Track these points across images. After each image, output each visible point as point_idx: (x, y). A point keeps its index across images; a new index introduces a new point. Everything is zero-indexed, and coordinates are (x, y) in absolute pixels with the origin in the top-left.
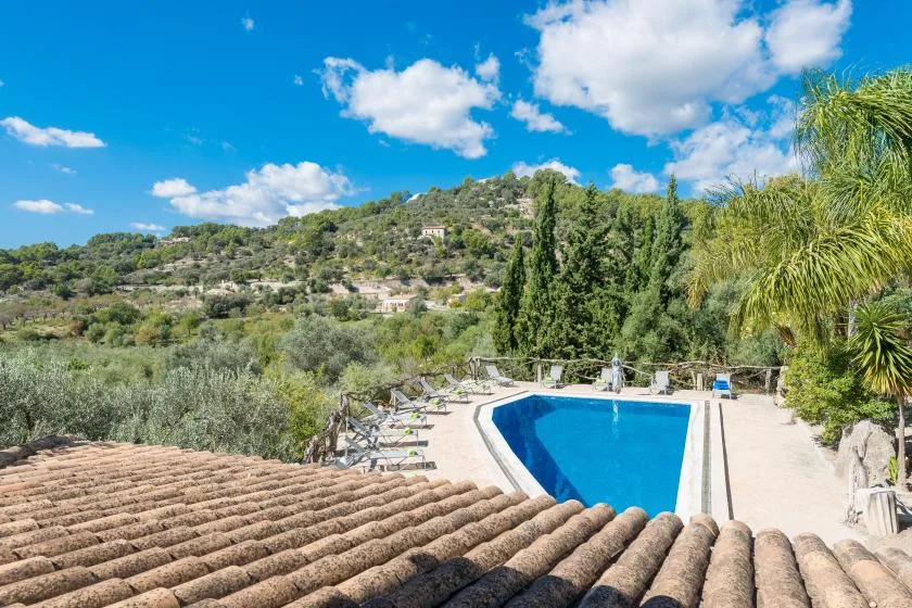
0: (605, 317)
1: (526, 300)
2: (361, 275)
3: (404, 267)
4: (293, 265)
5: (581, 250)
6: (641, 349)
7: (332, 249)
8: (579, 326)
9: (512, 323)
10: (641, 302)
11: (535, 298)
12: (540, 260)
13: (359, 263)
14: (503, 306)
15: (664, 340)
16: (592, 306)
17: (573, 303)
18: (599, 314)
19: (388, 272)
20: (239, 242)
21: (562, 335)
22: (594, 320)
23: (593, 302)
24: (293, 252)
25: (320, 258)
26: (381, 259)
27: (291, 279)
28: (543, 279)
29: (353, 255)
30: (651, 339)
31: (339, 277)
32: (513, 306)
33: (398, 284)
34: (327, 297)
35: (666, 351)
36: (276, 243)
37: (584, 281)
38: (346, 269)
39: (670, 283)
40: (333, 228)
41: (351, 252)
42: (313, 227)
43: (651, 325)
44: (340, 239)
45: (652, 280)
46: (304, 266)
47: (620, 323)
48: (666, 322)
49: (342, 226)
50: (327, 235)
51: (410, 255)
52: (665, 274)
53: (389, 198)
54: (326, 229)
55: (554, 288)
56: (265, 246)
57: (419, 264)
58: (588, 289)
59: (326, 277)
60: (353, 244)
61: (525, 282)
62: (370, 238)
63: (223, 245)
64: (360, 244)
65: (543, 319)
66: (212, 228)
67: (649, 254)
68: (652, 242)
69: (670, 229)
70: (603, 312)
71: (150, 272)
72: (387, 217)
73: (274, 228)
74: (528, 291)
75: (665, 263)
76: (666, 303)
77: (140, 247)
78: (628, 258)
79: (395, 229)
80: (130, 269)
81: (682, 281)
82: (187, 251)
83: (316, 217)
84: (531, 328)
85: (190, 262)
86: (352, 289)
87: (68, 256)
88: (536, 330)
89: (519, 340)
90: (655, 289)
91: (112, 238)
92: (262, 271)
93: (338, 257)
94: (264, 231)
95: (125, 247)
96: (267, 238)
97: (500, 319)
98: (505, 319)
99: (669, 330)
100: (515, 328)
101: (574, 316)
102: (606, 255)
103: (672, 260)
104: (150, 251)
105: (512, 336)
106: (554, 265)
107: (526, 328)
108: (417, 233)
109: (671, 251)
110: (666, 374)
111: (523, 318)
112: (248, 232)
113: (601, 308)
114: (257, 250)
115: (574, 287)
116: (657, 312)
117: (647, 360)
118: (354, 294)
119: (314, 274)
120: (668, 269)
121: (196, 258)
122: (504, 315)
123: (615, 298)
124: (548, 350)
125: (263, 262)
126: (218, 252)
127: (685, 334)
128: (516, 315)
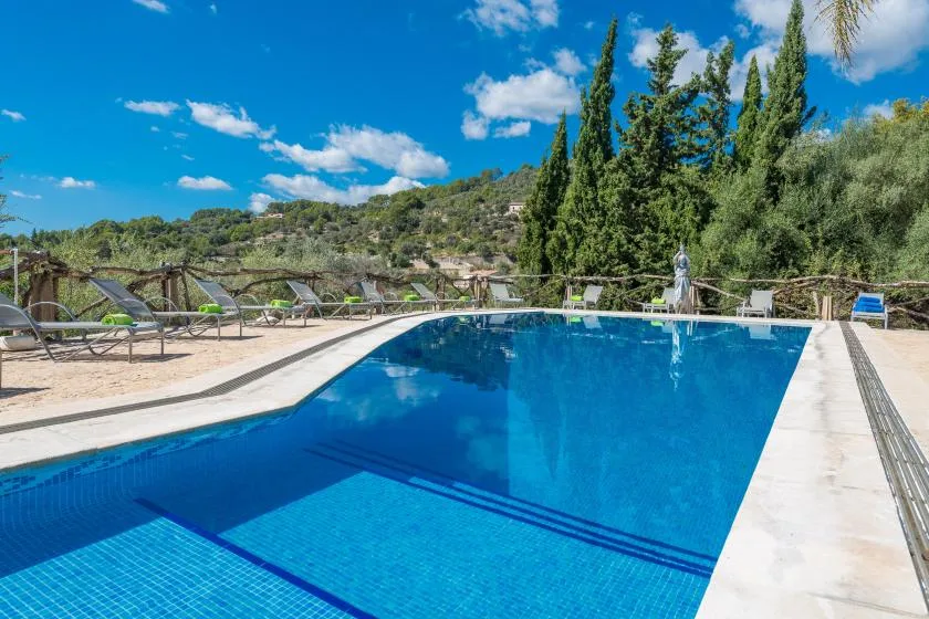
0: (676, 221)
1: (567, 206)
2: (444, 252)
3: (488, 244)
4: (376, 240)
5: (647, 122)
6: (729, 261)
7: (416, 225)
8: (638, 237)
9: (544, 238)
10: (732, 193)
11: (578, 199)
12: (589, 145)
13: (443, 239)
14: (533, 213)
15: (769, 247)
16: (661, 206)
17: (628, 198)
18: (669, 216)
19: (471, 248)
20: (327, 217)
21: (612, 249)
22: (662, 226)
23: (661, 201)
24: (378, 227)
25: (404, 234)
26: (465, 236)
27: (373, 253)
28: (591, 174)
29: (437, 232)
30: (747, 246)
31: (421, 252)
32: (545, 215)
33: (479, 261)
34: (407, 271)
35: (772, 266)
36: (363, 219)
37: (648, 169)
38: (429, 245)
39: (783, 163)
40: (420, 205)
41: (436, 228)
42: (402, 203)
43: (748, 223)
44: (426, 215)
45: (754, 161)
46: (387, 241)
47: (700, 227)
48: (775, 220)
49: (431, 204)
50: (413, 213)
51: (496, 232)
52: (775, 150)
53: (479, 176)
54: (412, 206)
55: (606, 185)
56: (352, 221)
57: (504, 241)
58: (655, 183)
59: (407, 251)
60: (437, 220)
61: (567, 182)
62: (455, 214)
63: (312, 220)
64: (445, 220)
65: (588, 229)
66: (305, 204)
67: (753, 126)
68: (758, 106)
69: (789, 81)
70: (675, 214)
71: (242, 244)
72: (475, 194)
73: (364, 206)
74: (570, 193)
75: (777, 133)
76: (774, 195)
77: (238, 223)
78: (721, 134)
79: (482, 206)
80: (224, 241)
81: (805, 160)
82: (279, 225)
83: (403, 193)
84: (571, 244)
85: (280, 235)
86: (433, 265)
87: (171, 229)
88: (577, 246)
89: (552, 260)
90: (758, 172)
91: (212, 214)
92: (346, 246)
93: (421, 234)
94: (354, 209)
95: (223, 222)
96: (355, 214)
97: (529, 234)
98: (536, 233)
99: (778, 233)
100: (549, 245)
101: (632, 223)
102: (685, 129)
103: (789, 130)
104: (244, 226)
105: (544, 255)
106: (608, 156)
107: (563, 245)
108: (504, 209)
109: (788, 115)
110: (769, 294)
111: (560, 230)
112: (337, 208)
113: (673, 208)
114: (344, 226)
115: (636, 182)
116: (760, 208)
117: (738, 278)
118: (434, 271)
119: (396, 248)
120: (780, 144)
121: (285, 232)
122: (535, 226)
123: (695, 191)
124: (590, 271)
125: (348, 237)
126: (306, 227)
127: (805, 238)
128: (552, 226)
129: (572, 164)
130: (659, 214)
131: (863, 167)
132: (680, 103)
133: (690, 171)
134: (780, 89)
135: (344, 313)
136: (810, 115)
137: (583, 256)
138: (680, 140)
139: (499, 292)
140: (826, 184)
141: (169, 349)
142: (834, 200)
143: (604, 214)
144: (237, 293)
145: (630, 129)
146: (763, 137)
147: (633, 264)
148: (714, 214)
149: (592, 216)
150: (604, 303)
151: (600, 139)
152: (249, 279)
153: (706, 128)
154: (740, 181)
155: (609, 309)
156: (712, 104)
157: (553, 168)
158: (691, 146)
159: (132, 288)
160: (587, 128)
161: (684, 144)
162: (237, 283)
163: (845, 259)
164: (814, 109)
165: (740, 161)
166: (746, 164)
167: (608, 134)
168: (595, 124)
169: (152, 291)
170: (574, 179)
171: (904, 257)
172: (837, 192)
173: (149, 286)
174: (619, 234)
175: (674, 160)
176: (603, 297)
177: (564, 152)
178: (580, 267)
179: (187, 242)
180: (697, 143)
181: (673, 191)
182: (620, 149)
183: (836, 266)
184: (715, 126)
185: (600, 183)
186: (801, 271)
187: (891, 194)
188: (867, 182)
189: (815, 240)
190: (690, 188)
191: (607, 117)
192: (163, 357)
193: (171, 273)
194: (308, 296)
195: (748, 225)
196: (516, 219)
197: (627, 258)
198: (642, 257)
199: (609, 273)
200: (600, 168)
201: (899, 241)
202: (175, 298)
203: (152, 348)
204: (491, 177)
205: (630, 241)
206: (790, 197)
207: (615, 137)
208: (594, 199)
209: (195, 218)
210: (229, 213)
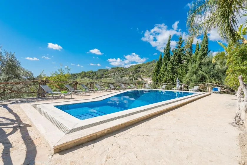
0: (182, 72)
1: (161, 69)
2: (145, 77)
4: (131, 74)
5: (176, 54)
6: (191, 80)
7: (139, 71)
8: (174, 76)
9: (157, 75)
11: (163, 68)
12: (165, 58)
13: (144, 74)
14: (155, 71)
15: (199, 78)
16: (179, 70)
17: (172, 69)
18: (180, 72)
19: (150, 76)
20: (122, 70)
21: (169, 78)
22: (179, 74)
24: (132, 72)
25: (137, 73)
26: (149, 73)
27: (130, 77)
30: (194, 77)
31: (140, 77)
32: (158, 71)
34: (137, 80)
35: (200, 81)
36: (129, 70)
37: (176, 63)
38: (141, 75)
39: (203, 61)
40: (140, 67)
41: (143, 72)
42: (136, 67)
43: (195, 73)
44: (141, 69)
45: (197, 61)
46: (133, 75)
47: (186, 74)
48: (200, 72)
49: (142, 67)
50: (139, 69)
52: (201, 59)
53: (152, 61)
54: (138, 68)
55: (169, 66)
56: (127, 71)
58: (178, 65)
59: (137, 77)
60: (143, 70)
62: (147, 69)
64: (145, 70)
65: (165, 74)
66: (118, 68)
67: (197, 54)
68: (198, 50)
69: (204, 45)
70: (182, 71)
71: (106, 75)
73: (129, 68)
74: (162, 67)
75: (202, 55)
77: (105, 71)
78: (191, 56)
80: (103, 75)
81: (207, 60)
82: (113, 72)
83: (137, 65)
84: (162, 77)
85: (113, 74)
87: (94, 73)
89: (158, 80)
90: (197, 64)
91: (101, 70)
92: (125, 76)
93: (140, 73)
94: (127, 68)
95: (103, 71)
96: (127, 69)
97: (154, 74)
98: (156, 74)
99: (201, 75)
100: (158, 77)
101: (173, 73)
102: (183, 55)
103: (204, 55)
104: (107, 72)
105: (157, 79)
106: (169, 60)
107: (161, 77)
109: (204, 52)
110: (197, 87)
112: (124, 68)
113: (181, 70)
114: (125, 72)
115: (174, 65)
116: (198, 70)
117: (192, 84)
118: (142, 80)
119: (135, 76)
120: (202, 57)
121: (114, 73)
122: (155, 73)
124: (165, 82)
125: (126, 74)
126: (118, 72)
127: (207, 76)
128: (159, 73)
129: (163, 62)
130: (178, 71)
134: (203, 47)
135: (117, 89)
136: (209, 52)
137: (164, 79)
139: (147, 86)
140: (211, 66)
142: (213, 69)
143: (168, 71)
144: (101, 86)
145: (173, 55)
146: (199, 56)
148: (188, 71)
149: (166, 71)
152: (104, 84)
153: (188, 55)
155: (169, 89)
156: (189, 50)
157: (159, 62)
158: (185, 58)
160: (165, 55)
161: (183, 58)
164: (210, 50)
165: (194, 61)
166: (196, 61)
167: (169, 56)
168: (167, 54)
170: (163, 65)
172: (214, 66)
174: (171, 75)
176: (165, 88)
177: (161, 59)
179: (97, 75)
182: (171, 58)
184: (190, 54)
185: (168, 65)
190: (184, 66)
191: (169, 53)
194: (112, 86)
197: (172, 79)
199: (169, 82)
200: (167, 62)
205: (173, 76)
207: (171, 56)
208: (166, 68)
209: (98, 71)
210: (104, 70)
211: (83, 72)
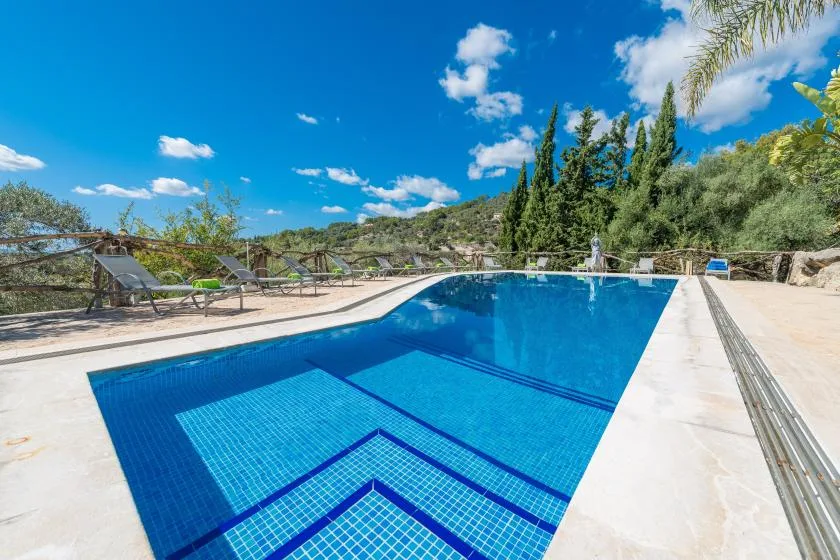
0: (593, 219)
1: (526, 213)
2: (458, 242)
3: (482, 236)
4: (421, 236)
5: (575, 163)
7: (442, 227)
8: (569, 229)
9: (514, 231)
10: (627, 202)
11: (534, 209)
12: (540, 178)
13: (457, 234)
14: (507, 218)
15: (651, 233)
16: (584, 212)
17: (563, 207)
18: (587, 217)
19: (472, 239)
20: (396, 225)
21: (554, 236)
22: (584, 222)
23: (584, 208)
24: (422, 229)
25: (436, 232)
26: (469, 232)
27: (420, 243)
28: (542, 194)
29: (454, 231)
30: (637, 233)
31: (445, 242)
32: (515, 218)
33: (477, 246)
34: (437, 252)
35: (653, 244)
36: (414, 225)
37: (575, 190)
38: (449, 238)
39: (660, 182)
40: (444, 217)
41: (453, 229)
42: (434, 216)
43: (638, 218)
44: (447, 222)
45: (641, 182)
46: (427, 236)
47: (607, 222)
48: (656, 216)
49: (450, 216)
50: (441, 221)
51: (486, 230)
52: (655, 175)
53: (477, 199)
54: (440, 217)
55: (550, 200)
56: (408, 226)
57: (491, 235)
58: (579, 197)
59: (437, 242)
60: (454, 224)
61: (527, 199)
63: (388, 226)
64: (458, 224)
65: (539, 225)
66: (384, 218)
67: (641, 161)
68: (645, 149)
69: (664, 133)
70: (592, 215)
71: (353, 240)
72: (473, 210)
73: (414, 218)
74: (529, 206)
75: (657, 164)
76: (655, 202)
77: (350, 229)
78: (621, 167)
79: (478, 216)
80: (344, 239)
81: (674, 179)
82: (371, 230)
83: (435, 210)
84: (529, 235)
85: (371, 235)
86: (451, 248)
87: (318, 233)
88: (533, 235)
89: (519, 244)
90: (644, 188)
91: (338, 225)
92: (405, 239)
93: (445, 232)
94: (409, 220)
95: (343, 229)
96: (410, 223)
97: (505, 229)
98: (509, 229)
99: (657, 224)
100: (517, 235)
101: (566, 221)
102: (598, 166)
103: (665, 163)
104: (354, 230)
105: (514, 241)
106: (551, 183)
107: (525, 235)
108: (490, 217)
109: (664, 154)
110: (651, 260)
111: (523, 227)
112: (400, 220)
113: (591, 211)
114: (404, 229)
115: (567, 197)
116: (645, 209)
117: (632, 251)
118: (452, 251)
119: (432, 240)
120: (659, 171)
121: (374, 233)
122: (508, 225)
123: (604, 201)
124: (541, 249)
125: (406, 235)
126: (385, 230)
127: (675, 227)
128: (518, 225)
129: (530, 189)
130: (582, 215)
131: (714, 182)
132: (594, 151)
133: (601, 190)
134: (659, 138)
135: (405, 274)
136: (679, 152)
137: (536, 241)
138: (595, 172)
139: (489, 262)
140: (689, 193)
141: (319, 291)
142: (695, 203)
143: (549, 217)
144: (350, 263)
145: (565, 167)
146: (647, 167)
147: (566, 245)
148: (616, 214)
149: (542, 218)
150: (549, 267)
151: (547, 175)
152: (356, 257)
153: (612, 164)
154: (633, 194)
155: (552, 270)
156: (615, 149)
157: (518, 192)
158: (602, 175)
159: (301, 261)
160: (539, 168)
161: (597, 175)
162: (350, 259)
163: (701, 238)
164: (681, 149)
165: (633, 182)
166: (637, 184)
167: (551, 172)
168: (544, 166)
169: (310, 263)
170: (531, 198)
171: (741, 237)
172: (696, 198)
173: (309, 261)
174: (558, 228)
175: (592, 184)
176: (548, 264)
177: (525, 182)
178: (535, 247)
179: (325, 240)
180: (606, 173)
181: (591, 202)
182: (558, 179)
183: (696, 242)
184: (617, 163)
185: (546, 199)
186: (672, 246)
187: (734, 198)
188: (717, 191)
189: (681, 228)
190: (601, 200)
191: (551, 161)
192: (316, 295)
193: (319, 254)
194: (387, 265)
195: (638, 220)
196: (498, 222)
197: (563, 241)
198: (572, 241)
199: (552, 250)
200: (547, 190)
201: (738, 226)
202: (321, 266)
203: (311, 291)
204: (483, 199)
205: (564, 232)
206: (665, 203)
207: (556, 173)
208: (543, 208)
209: (329, 228)
210: (346, 224)
211: (286, 231)
